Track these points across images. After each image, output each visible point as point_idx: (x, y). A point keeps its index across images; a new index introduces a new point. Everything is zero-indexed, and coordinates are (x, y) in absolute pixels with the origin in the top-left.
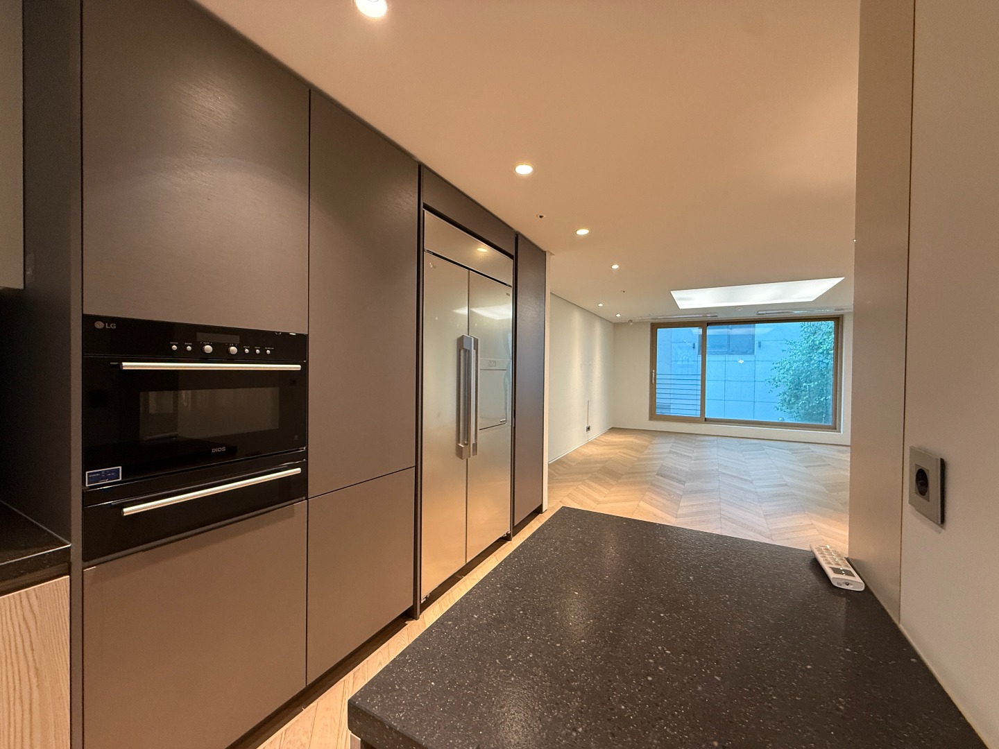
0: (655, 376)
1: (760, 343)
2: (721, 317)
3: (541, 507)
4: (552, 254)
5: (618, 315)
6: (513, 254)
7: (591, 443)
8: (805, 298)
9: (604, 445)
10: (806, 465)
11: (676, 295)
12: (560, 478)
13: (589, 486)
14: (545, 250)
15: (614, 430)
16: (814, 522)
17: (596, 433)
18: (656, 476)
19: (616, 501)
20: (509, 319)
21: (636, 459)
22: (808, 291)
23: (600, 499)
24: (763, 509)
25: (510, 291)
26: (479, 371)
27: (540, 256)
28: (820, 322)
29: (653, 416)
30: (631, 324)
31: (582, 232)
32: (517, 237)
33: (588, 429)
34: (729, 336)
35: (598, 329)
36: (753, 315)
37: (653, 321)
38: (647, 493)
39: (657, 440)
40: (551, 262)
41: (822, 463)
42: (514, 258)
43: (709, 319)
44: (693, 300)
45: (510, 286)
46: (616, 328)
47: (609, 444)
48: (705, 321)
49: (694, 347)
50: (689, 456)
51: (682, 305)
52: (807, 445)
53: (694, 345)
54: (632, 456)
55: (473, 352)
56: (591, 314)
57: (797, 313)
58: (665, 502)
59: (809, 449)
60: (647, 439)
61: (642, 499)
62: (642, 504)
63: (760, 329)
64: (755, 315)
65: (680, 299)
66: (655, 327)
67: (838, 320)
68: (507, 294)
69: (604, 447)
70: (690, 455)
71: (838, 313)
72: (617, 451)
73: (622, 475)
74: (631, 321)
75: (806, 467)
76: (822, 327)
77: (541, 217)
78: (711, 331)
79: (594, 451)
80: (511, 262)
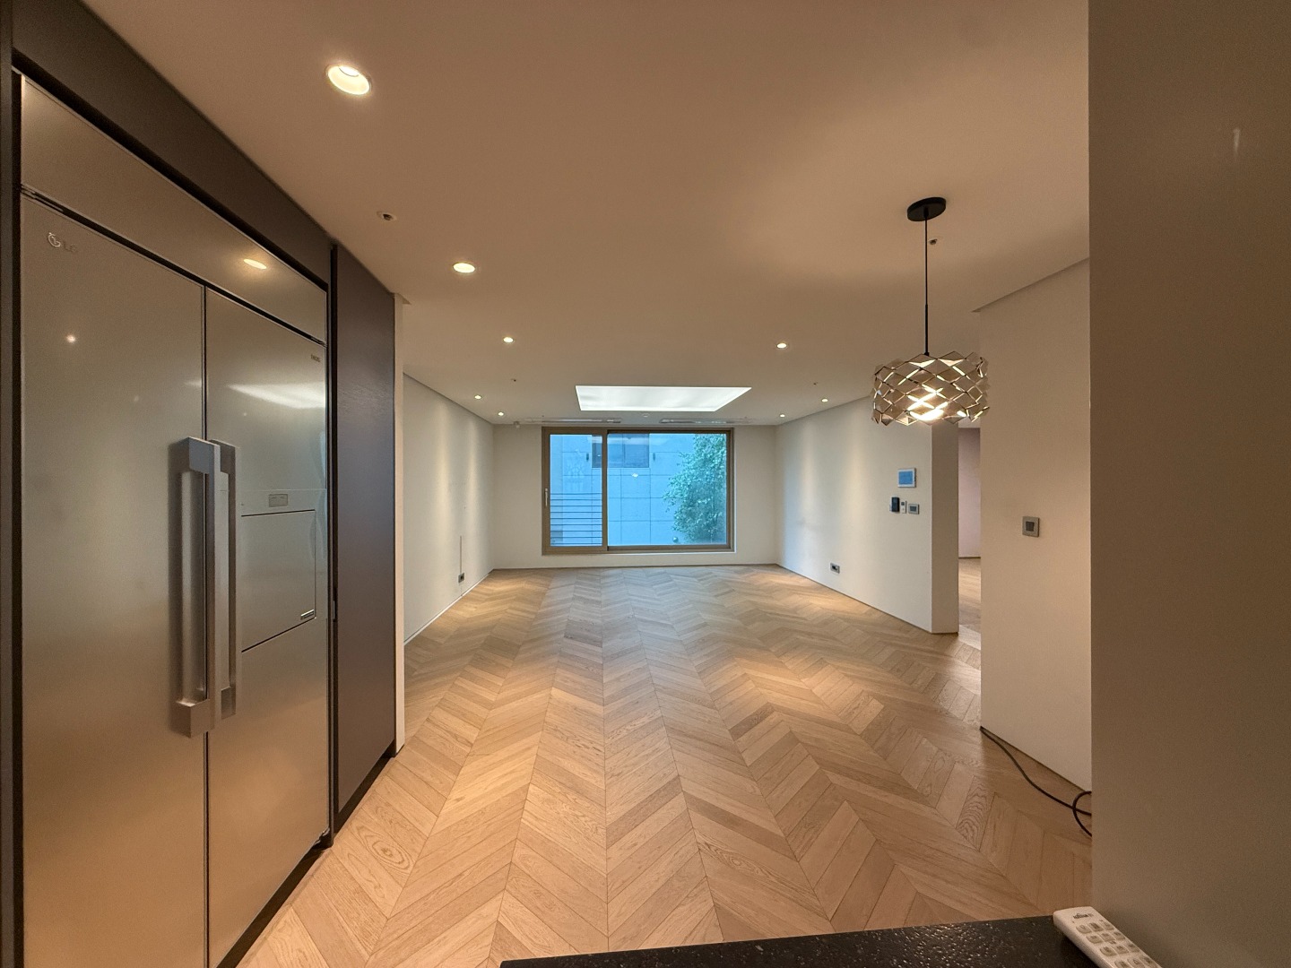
0: (549, 497)
1: (654, 455)
2: (625, 423)
3: (394, 744)
4: (406, 302)
5: (501, 414)
6: (328, 280)
7: (466, 599)
8: (712, 407)
9: (486, 600)
10: (716, 594)
11: (582, 391)
12: (422, 672)
13: (473, 679)
14: (392, 291)
15: (496, 573)
16: (747, 671)
17: (471, 583)
18: (565, 640)
19: (517, 697)
20: (318, 410)
21: (533, 617)
22: (714, 400)
23: (492, 697)
24: (696, 664)
25: (322, 354)
26: (239, 520)
27: (381, 302)
28: (710, 435)
29: (548, 549)
30: (518, 426)
31: (464, 268)
32: (335, 251)
33: (462, 578)
34: (624, 446)
35: (472, 433)
36: (655, 423)
37: (546, 424)
38: (558, 671)
39: (555, 583)
40: (407, 316)
41: (727, 590)
42: (330, 288)
43: (611, 423)
44: (598, 399)
45: (319, 342)
46: (497, 433)
47: (493, 597)
48: (606, 426)
49: (588, 459)
50: (597, 601)
51: (586, 405)
52: (710, 569)
53: (588, 455)
54: (528, 612)
55: (220, 479)
56: (462, 410)
57: (699, 424)
58: (584, 681)
59: (711, 573)
60: (539, 581)
61: (553, 684)
62: (555, 692)
63: (656, 440)
64: (658, 423)
65: (585, 398)
66: (547, 432)
67: (729, 432)
68: (314, 358)
69: (487, 603)
70: (598, 599)
71: (730, 425)
72: (505, 607)
73: (519, 647)
74: (518, 423)
75: (716, 596)
76: (712, 440)
77: (386, 216)
78: (611, 440)
79: (471, 611)
80: (321, 296)
